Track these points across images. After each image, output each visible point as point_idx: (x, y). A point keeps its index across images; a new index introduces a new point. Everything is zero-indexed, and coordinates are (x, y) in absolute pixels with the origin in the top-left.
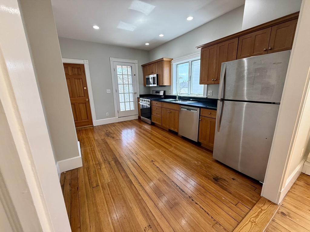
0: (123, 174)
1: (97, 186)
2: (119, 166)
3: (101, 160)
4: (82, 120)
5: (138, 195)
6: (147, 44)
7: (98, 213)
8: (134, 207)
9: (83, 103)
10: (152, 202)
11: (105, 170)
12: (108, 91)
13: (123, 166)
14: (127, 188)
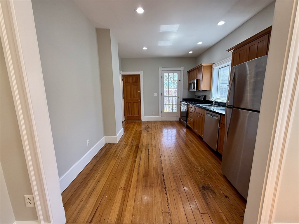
0: (135, 155)
1: (116, 156)
2: (137, 150)
3: (129, 143)
4: (135, 115)
5: (133, 170)
6: (191, 52)
7: (106, 169)
8: (125, 175)
9: (136, 103)
10: (137, 178)
11: (127, 149)
12: (155, 94)
13: (139, 151)
14: (130, 163)
